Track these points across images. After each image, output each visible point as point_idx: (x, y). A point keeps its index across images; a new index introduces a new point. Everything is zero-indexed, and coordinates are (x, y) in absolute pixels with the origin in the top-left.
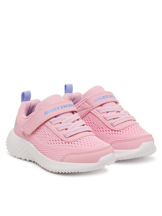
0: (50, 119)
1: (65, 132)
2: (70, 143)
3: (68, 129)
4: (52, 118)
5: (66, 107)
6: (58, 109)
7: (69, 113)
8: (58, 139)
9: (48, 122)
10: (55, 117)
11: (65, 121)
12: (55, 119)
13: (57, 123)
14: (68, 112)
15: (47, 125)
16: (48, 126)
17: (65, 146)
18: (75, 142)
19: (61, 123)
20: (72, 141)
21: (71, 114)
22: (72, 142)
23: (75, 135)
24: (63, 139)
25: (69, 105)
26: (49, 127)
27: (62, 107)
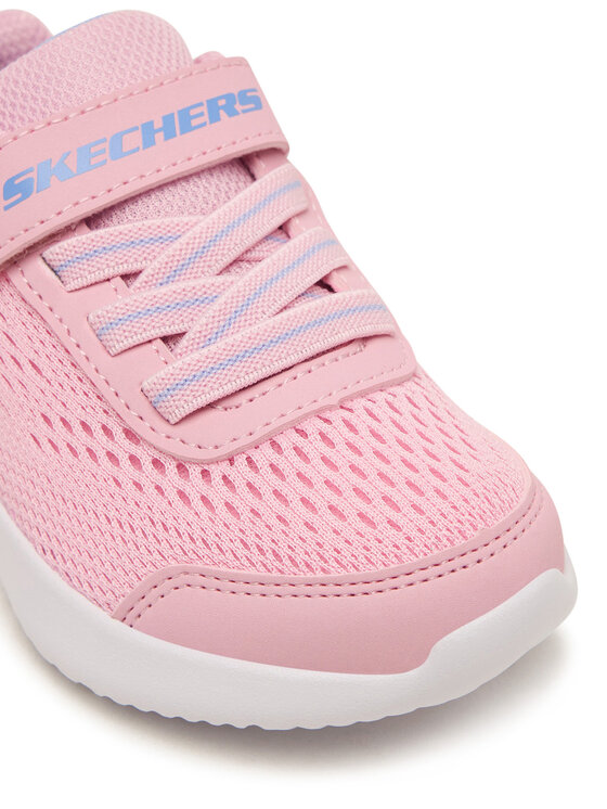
0: (53, 238)
1: (159, 369)
2: (195, 471)
3: (184, 342)
4: (67, 230)
5: (186, 128)
6: (117, 151)
7: (202, 182)
8: (104, 419)
9: (36, 266)
10: (92, 221)
11: (163, 258)
12: (85, 237)
13: (101, 276)
14: (198, 174)
15: (25, 291)
16: (31, 296)
17: (152, 490)
18: (231, 472)
19: (136, 274)
20: (212, 454)
21: (235, 178)
22: (212, 468)
23: (243, 398)
24: (140, 429)
25: (212, 104)
26: (42, 307)
27: (148, 131)
